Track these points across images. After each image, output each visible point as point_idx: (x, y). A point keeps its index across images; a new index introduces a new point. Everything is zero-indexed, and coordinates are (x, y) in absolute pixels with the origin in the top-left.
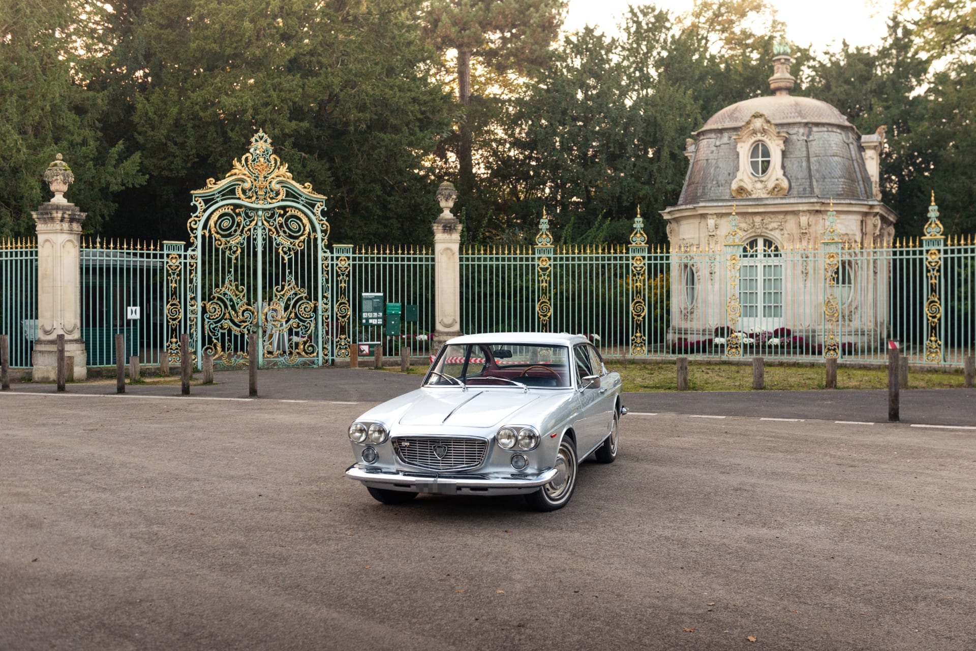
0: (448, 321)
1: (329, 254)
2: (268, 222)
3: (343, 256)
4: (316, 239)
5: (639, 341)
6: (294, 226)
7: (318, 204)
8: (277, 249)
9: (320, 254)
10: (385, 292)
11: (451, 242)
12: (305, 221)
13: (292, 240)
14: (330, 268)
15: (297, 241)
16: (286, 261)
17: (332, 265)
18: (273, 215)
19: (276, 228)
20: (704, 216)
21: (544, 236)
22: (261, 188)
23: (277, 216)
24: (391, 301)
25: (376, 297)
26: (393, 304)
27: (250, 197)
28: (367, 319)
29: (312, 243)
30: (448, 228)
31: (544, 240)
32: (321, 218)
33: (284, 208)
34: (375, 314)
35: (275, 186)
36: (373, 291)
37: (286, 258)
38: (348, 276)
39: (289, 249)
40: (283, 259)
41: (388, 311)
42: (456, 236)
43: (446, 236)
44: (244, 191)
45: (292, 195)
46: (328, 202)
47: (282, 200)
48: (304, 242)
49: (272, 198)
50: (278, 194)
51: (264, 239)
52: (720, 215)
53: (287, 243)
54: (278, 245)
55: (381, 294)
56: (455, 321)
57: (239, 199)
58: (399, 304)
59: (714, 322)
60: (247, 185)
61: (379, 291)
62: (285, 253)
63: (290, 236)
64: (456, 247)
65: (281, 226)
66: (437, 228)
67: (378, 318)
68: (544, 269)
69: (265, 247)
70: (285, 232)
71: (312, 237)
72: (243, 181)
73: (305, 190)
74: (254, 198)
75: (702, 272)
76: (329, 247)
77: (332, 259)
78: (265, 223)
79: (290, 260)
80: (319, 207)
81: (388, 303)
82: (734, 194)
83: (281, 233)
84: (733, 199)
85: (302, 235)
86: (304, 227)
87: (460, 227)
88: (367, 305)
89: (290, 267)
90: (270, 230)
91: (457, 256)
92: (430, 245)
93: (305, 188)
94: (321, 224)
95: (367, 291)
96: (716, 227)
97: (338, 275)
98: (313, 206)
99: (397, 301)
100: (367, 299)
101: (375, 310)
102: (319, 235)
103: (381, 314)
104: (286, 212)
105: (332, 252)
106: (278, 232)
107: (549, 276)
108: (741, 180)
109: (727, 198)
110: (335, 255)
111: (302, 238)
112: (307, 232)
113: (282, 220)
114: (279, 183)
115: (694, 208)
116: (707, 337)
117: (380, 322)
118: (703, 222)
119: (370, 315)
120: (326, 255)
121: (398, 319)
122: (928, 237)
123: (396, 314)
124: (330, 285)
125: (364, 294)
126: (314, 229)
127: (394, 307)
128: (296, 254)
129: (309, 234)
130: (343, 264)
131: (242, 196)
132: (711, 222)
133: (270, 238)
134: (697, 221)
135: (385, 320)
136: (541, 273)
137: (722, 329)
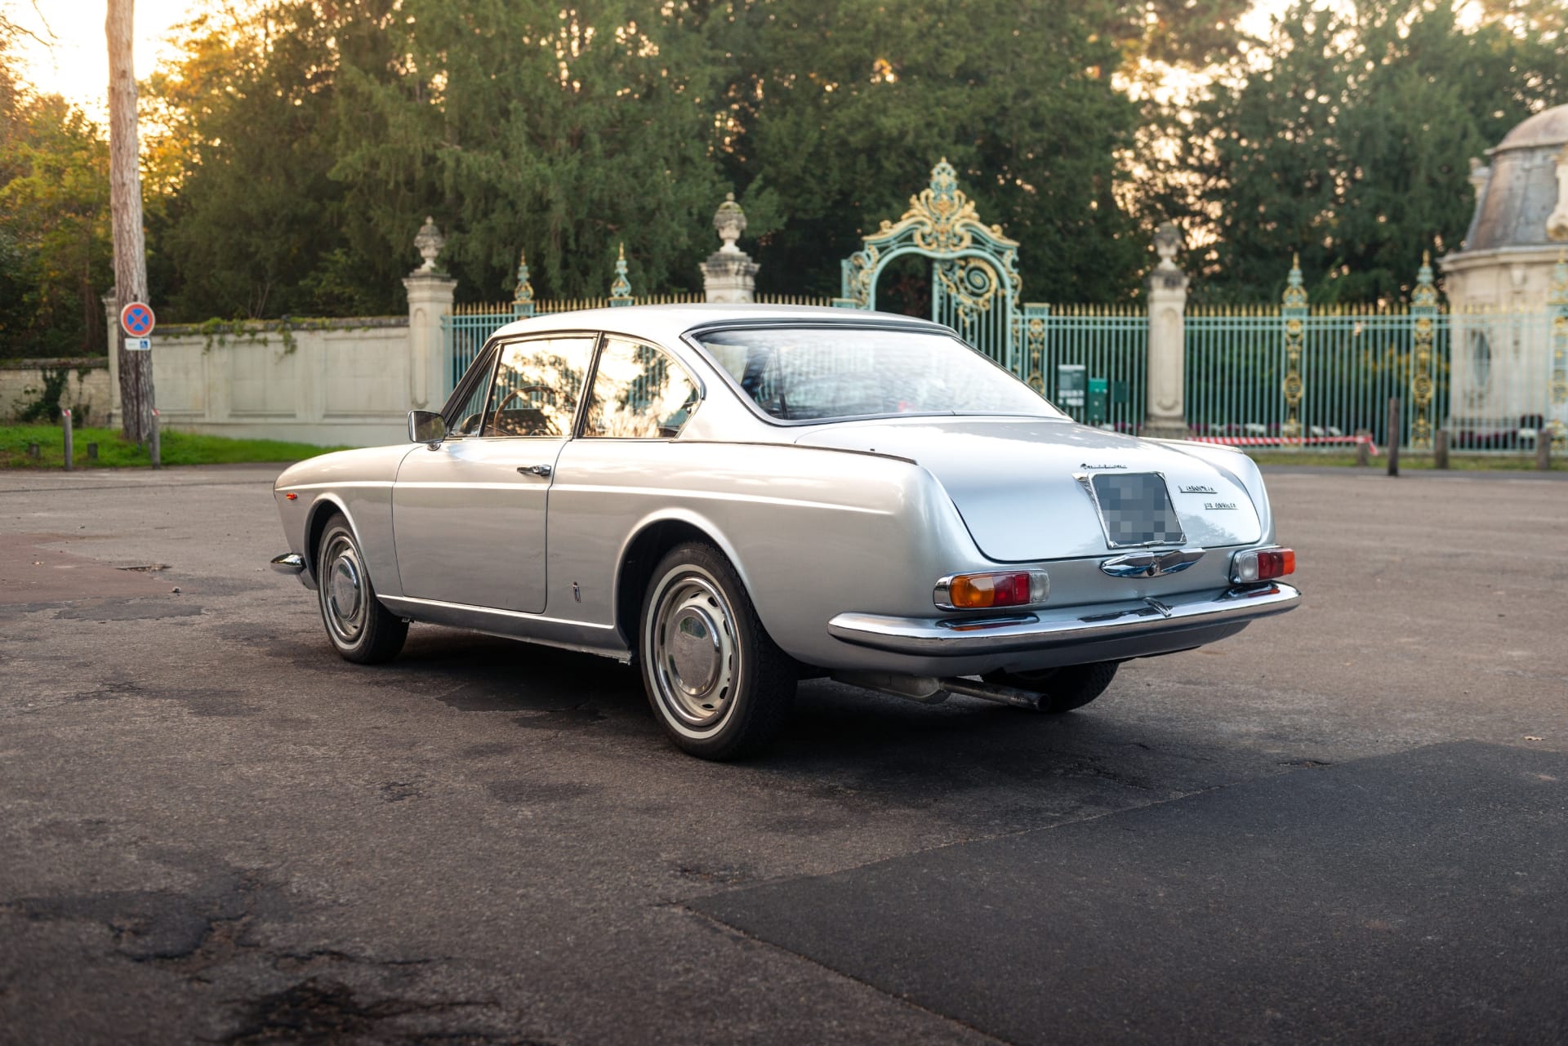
0: (1168, 402)
1: (1019, 316)
2: (946, 275)
3: (1036, 318)
4: (1004, 298)
5: (1421, 430)
6: (978, 281)
7: (1008, 253)
8: (956, 310)
9: (1010, 317)
10: (1087, 364)
11: (1176, 300)
12: (991, 273)
13: (975, 298)
14: (1020, 335)
15: (981, 301)
16: (968, 325)
17: (1024, 330)
18: (951, 269)
19: (955, 284)
20: (1506, 266)
21: (1295, 293)
22: (942, 233)
23: (956, 268)
24: (1094, 375)
25: (1076, 371)
26: (1098, 380)
27: (929, 244)
28: (1065, 399)
29: (999, 301)
30: (1171, 282)
31: (1295, 297)
32: (1011, 269)
33: (965, 258)
34: (1075, 393)
35: (959, 229)
36: (1072, 363)
37: (968, 321)
38: (1042, 343)
39: (972, 310)
40: (964, 322)
41: (1091, 389)
42: (1181, 293)
43: (1167, 293)
44: (923, 237)
45: (977, 241)
46: (1020, 252)
47: (968, 248)
48: (988, 301)
49: (955, 245)
50: (961, 239)
51: (941, 298)
52: (1531, 264)
53: (968, 302)
54: (957, 304)
55: (1082, 367)
56: (1176, 403)
57: (917, 246)
58: (1105, 380)
59: (1517, 409)
60: (927, 230)
61: (1079, 363)
62: (966, 314)
63: (973, 294)
64: (1180, 307)
65: (962, 280)
66: (1157, 284)
67: (1078, 397)
68: (1294, 336)
69: (941, 307)
70: (966, 288)
71: (1000, 294)
72: (922, 223)
73: (994, 234)
74: (934, 246)
75: (1501, 342)
76: (1020, 307)
77: (1024, 322)
78: (943, 277)
79: (972, 324)
80: (1010, 256)
81: (1091, 379)
82: (1551, 235)
83: (962, 290)
84: (1550, 241)
85: (988, 291)
86: (990, 280)
87: (1186, 281)
88: (1064, 381)
89: (972, 333)
90: (948, 286)
91: (1181, 319)
92: (1142, 303)
93: (993, 231)
94: (1012, 277)
95: (1064, 362)
96: (1525, 280)
97: (1030, 343)
98: (1001, 253)
99: (1101, 376)
100: (1066, 373)
101: (1075, 387)
102: (1009, 292)
103: (1082, 393)
104: (967, 263)
105: (1023, 313)
106: (958, 289)
107: (1301, 344)
108: (1563, 217)
109: (1541, 239)
110: (1027, 317)
111: (987, 296)
112: (993, 288)
113: (963, 274)
114: (965, 225)
115: (1494, 256)
116: (1510, 429)
117: (1081, 402)
118: (1504, 274)
119: (1068, 394)
120: (1016, 317)
121: (1103, 399)
123: (1101, 393)
124: (1020, 355)
125: (1062, 367)
126: (1002, 284)
127: (1099, 384)
128: (980, 316)
129: (996, 290)
130: (1037, 329)
131: (921, 243)
132: (1517, 273)
133: (949, 297)
134: (1494, 273)
135: (1086, 398)
136: (1290, 340)
137: (1532, 418)
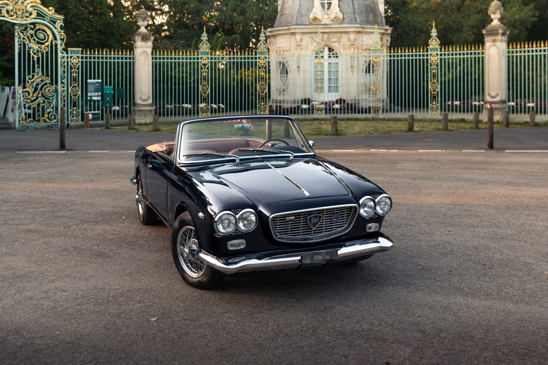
0: (144, 97)
1: (65, 55)
2: (23, 33)
3: (74, 56)
4: (56, 45)
5: (262, 107)
6: (41, 36)
7: (58, 22)
8: (29, 51)
9: (60, 55)
10: (102, 79)
11: (147, 47)
12: (49, 32)
13: (40, 45)
14: (66, 64)
15: (43, 46)
16: (35, 59)
17: (68, 62)
18: (26, 29)
19: (28, 37)
20: (293, 34)
21: (205, 44)
22: (19, 10)
23: (28, 29)
24: (106, 85)
25: (97, 83)
26: (108, 87)
27: (12, 16)
28: (91, 97)
29: (53, 48)
30: (145, 38)
31: (205, 47)
32: (60, 31)
33: (34, 24)
34: (96, 94)
35: (29, 8)
36: (94, 78)
37: (35, 57)
38: (78, 69)
39: (38, 51)
40: (33, 57)
41: (105, 92)
42: (150, 44)
43: (143, 44)
44: (8, 12)
45: (40, 15)
46: (65, 21)
47: (34, 18)
48: (48, 46)
49: (27, 17)
50: (31, 14)
51: (20, 45)
52: (303, 33)
53: (36, 47)
54: (29, 48)
55: (100, 81)
56: (149, 97)
57: (4, 16)
58: (112, 87)
59: (300, 96)
60: (10, 8)
61: (98, 79)
62: (35, 54)
63: (38, 43)
64: (150, 51)
65: (32, 36)
66: (138, 39)
67: (98, 96)
68: (205, 65)
69: (20, 50)
70: (34, 40)
71: (54, 43)
72: (7, 4)
73: (50, 12)
74: (15, 17)
75: (292, 67)
76: (65, 50)
77: (68, 58)
78: (20, 34)
79: (38, 58)
80: (59, 23)
81: (104, 86)
82: (311, 21)
83: (32, 41)
84: (311, 24)
85: (47, 42)
86: (48, 36)
87: (152, 38)
88: (90, 88)
89: (38, 63)
90: (24, 39)
91: (150, 56)
92: (131, 48)
93: (50, 10)
94: (60, 34)
95: (90, 78)
96: (301, 40)
97: (71, 68)
98: (55, 22)
99: (110, 85)
100: (91, 84)
101: (96, 91)
102: (59, 42)
103: (100, 94)
104: (35, 27)
105: (67, 53)
106: (29, 40)
107: (208, 69)
108: (316, 13)
109: (307, 23)
110: (69, 55)
111: (46, 44)
112: (50, 40)
113: (32, 32)
114: (32, 7)
115: (288, 29)
116: (296, 105)
117: (100, 98)
118: (293, 38)
119: (93, 94)
120: (63, 55)
121: (111, 96)
122: (431, 47)
123: (110, 94)
124: (66, 75)
125: (89, 81)
126: (55, 38)
127: (109, 89)
128: (42, 54)
129: (52, 41)
130: (75, 61)
131: (6, 15)
132: (298, 37)
133: (24, 44)
134: (288, 37)
135: (102, 96)
136: (203, 67)
137: (305, 100)
